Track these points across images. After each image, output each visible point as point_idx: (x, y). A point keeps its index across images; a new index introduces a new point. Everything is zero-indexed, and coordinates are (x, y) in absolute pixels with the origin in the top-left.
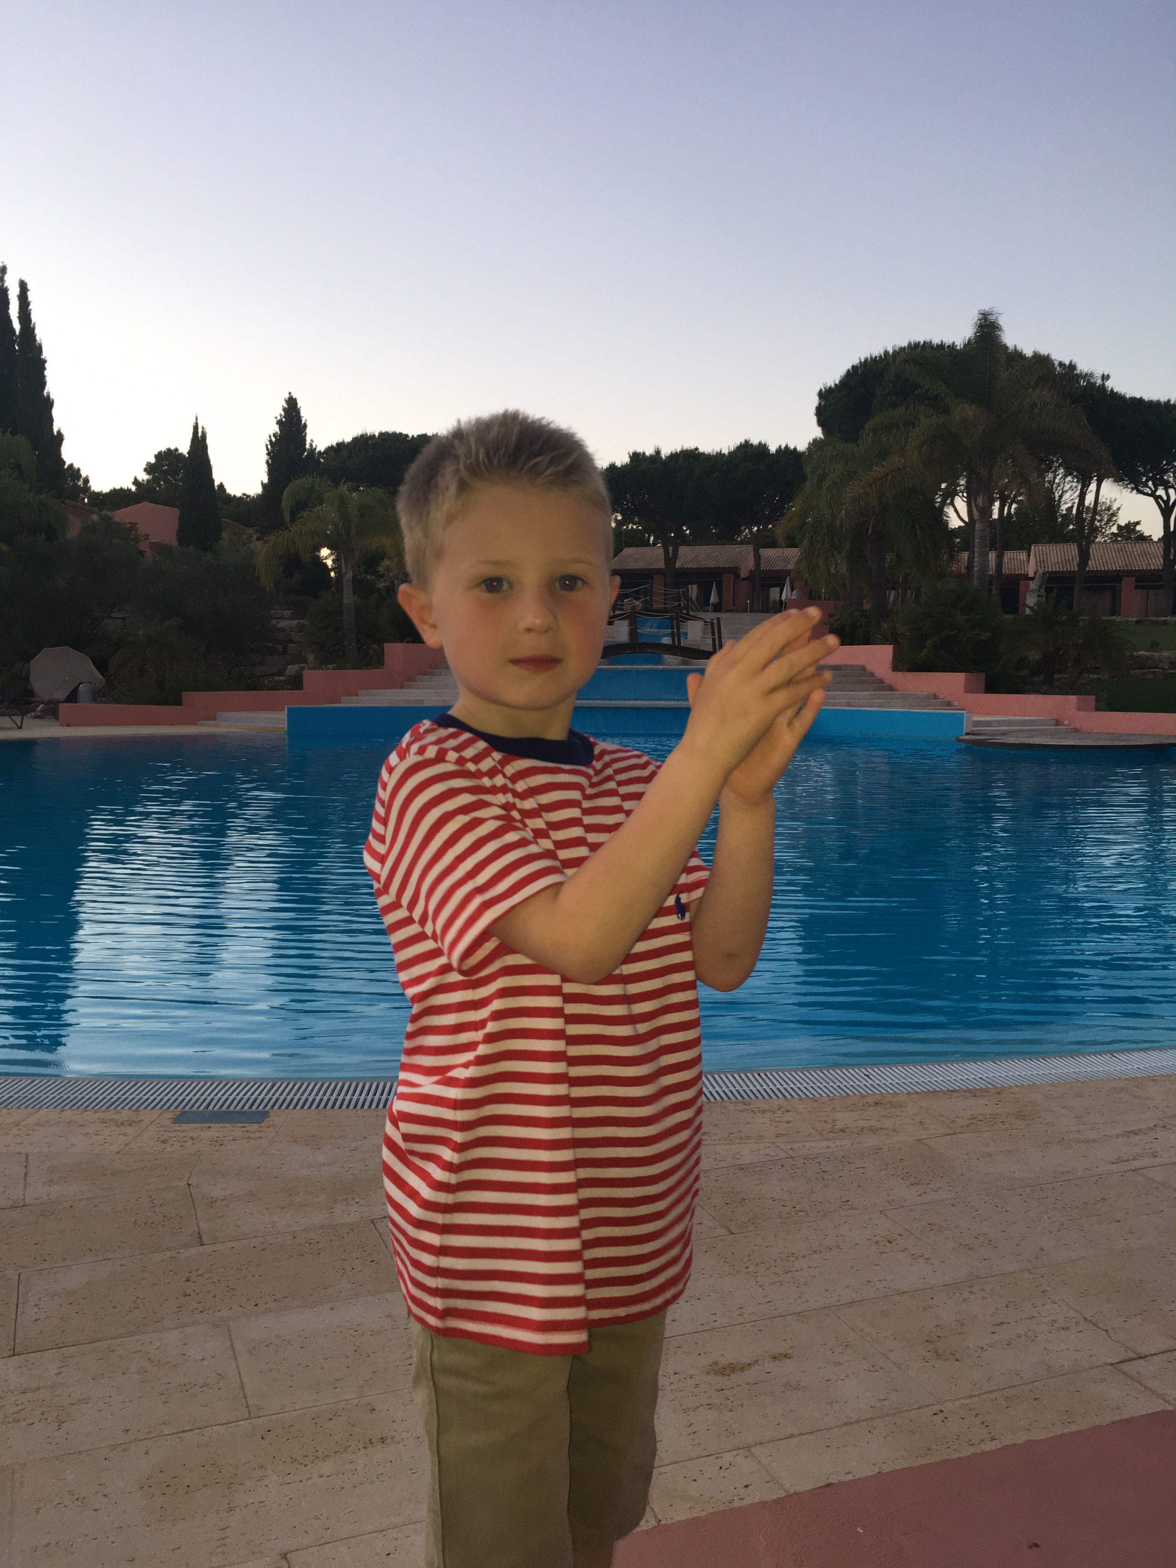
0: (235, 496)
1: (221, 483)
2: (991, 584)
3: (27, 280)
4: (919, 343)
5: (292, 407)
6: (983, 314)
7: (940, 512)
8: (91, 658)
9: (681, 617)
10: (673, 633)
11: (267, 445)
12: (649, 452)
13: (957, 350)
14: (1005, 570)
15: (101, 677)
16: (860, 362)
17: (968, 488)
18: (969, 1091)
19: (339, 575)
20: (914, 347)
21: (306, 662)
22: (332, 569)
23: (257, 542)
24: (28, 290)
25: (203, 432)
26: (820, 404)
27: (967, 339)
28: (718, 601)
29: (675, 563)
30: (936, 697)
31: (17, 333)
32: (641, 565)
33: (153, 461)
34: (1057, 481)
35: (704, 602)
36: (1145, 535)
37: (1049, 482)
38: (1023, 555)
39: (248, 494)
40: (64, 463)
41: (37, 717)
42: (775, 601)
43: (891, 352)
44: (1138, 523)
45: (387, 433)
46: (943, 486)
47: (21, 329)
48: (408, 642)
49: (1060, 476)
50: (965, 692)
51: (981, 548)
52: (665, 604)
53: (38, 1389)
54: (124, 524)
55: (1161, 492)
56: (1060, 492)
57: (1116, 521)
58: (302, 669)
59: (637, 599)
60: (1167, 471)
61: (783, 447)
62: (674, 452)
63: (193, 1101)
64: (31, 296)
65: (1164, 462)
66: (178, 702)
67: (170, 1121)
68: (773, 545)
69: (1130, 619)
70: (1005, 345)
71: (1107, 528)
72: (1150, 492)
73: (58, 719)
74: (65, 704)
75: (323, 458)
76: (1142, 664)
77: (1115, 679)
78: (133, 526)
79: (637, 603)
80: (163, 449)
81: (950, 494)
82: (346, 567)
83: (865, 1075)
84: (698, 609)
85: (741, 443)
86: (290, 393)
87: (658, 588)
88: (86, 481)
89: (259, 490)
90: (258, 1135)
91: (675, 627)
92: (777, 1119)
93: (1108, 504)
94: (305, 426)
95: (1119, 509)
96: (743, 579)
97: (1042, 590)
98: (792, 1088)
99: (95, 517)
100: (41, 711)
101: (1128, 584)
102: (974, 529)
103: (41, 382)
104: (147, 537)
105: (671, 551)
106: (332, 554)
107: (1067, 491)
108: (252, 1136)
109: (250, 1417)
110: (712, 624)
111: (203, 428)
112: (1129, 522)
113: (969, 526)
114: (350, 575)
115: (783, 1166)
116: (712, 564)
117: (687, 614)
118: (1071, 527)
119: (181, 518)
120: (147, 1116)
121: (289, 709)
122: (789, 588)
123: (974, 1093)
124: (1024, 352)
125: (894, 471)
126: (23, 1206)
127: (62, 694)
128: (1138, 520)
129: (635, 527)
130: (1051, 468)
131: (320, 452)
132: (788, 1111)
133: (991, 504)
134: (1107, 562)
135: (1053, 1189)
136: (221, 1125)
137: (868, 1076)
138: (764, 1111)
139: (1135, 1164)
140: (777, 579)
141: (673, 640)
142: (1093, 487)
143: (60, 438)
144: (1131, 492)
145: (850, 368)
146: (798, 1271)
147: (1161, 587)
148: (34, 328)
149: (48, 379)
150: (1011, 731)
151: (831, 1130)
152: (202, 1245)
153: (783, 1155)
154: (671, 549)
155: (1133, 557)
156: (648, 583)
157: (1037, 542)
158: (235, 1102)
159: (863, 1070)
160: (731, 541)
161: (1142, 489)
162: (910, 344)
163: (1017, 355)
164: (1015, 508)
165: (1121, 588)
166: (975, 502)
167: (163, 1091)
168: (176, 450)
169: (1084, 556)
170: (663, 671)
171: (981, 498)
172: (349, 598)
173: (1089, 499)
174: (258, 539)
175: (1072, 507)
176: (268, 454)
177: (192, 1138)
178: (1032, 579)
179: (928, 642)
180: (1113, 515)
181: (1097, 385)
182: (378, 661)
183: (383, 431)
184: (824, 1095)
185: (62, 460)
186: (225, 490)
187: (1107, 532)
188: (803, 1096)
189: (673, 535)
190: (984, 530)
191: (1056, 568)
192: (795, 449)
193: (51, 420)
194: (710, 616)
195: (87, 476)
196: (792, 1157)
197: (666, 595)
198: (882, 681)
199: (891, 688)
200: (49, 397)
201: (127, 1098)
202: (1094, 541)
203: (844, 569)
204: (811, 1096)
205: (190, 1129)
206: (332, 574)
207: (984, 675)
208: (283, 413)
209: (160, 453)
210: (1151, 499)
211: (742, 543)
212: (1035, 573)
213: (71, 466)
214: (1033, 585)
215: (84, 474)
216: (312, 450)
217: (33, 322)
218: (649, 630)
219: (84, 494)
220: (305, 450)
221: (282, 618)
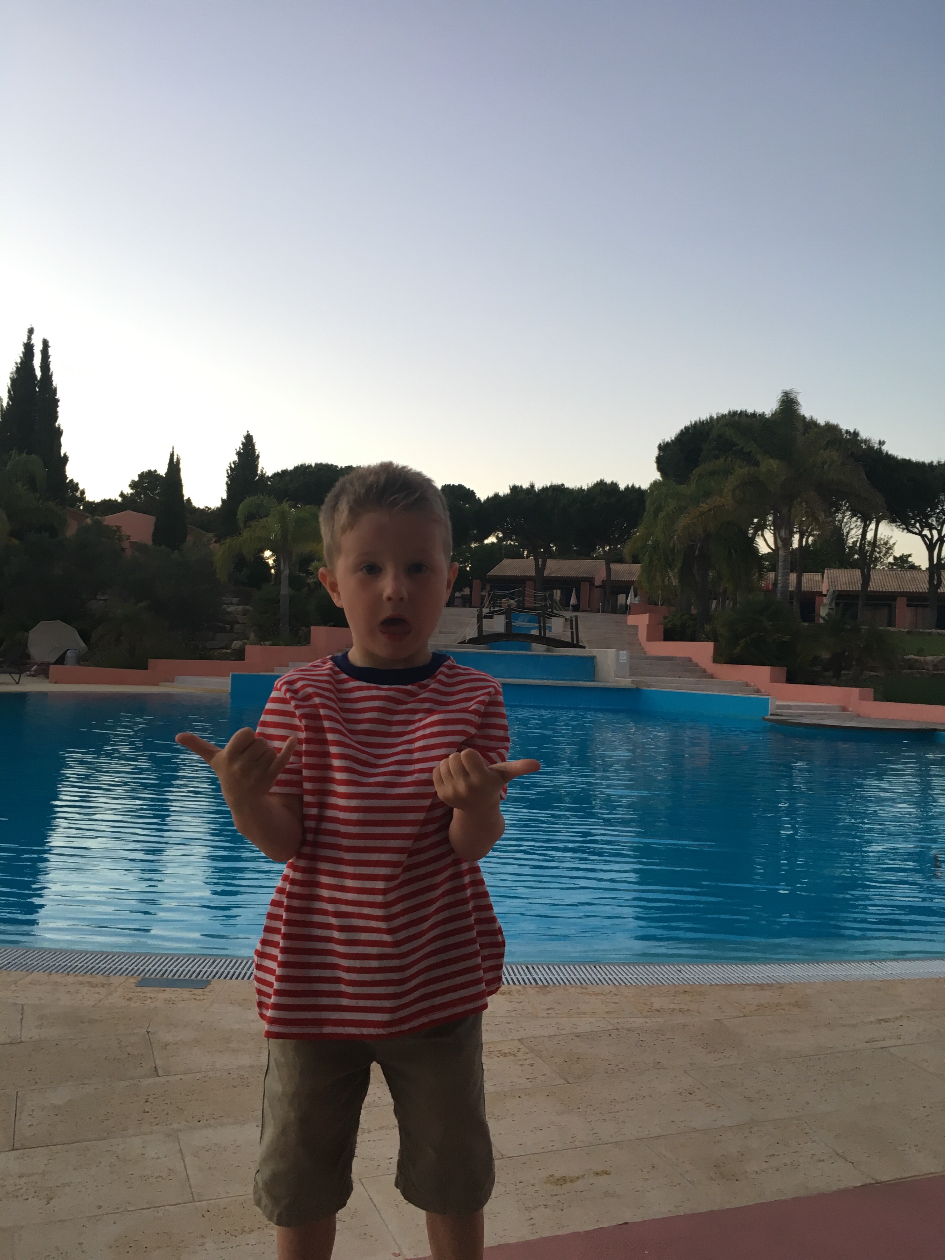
0: (199, 508)
1: (189, 498)
2: (791, 598)
3: (49, 339)
4: (737, 411)
5: (249, 442)
6: (784, 393)
7: (753, 540)
8: (77, 630)
9: (547, 614)
10: (540, 626)
11: (227, 470)
12: (526, 485)
13: (766, 418)
14: (804, 588)
15: (84, 645)
16: (691, 425)
17: (774, 523)
18: (758, 985)
19: (278, 572)
20: (733, 414)
21: (248, 640)
22: (273, 567)
23: (216, 545)
24: (49, 347)
25: (177, 458)
26: (659, 455)
27: (774, 410)
28: (577, 603)
29: (544, 572)
30: (747, 685)
31: (39, 379)
32: (516, 573)
33: (137, 479)
34: (845, 520)
35: (565, 603)
36: (916, 565)
37: (839, 521)
38: (817, 577)
39: (209, 507)
40: (67, 478)
41: (32, 675)
42: (621, 605)
43: (715, 417)
44: (910, 555)
45: (321, 464)
46: (756, 520)
47: (42, 376)
48: (329, 626)
49: (847, 517)
50: (771, 682)
51: (784, 569)
52: (535, 603)
53: (32, 1175)
54: (112, 527)
55: (926, 532)
56: (848, 529)
57: (892, 553)
58: (245, 644)
59: (513, 599)
60: (931, 516)
61: (630, 486)
62: (545, 486)
63: (151, 971)
64: (51, 351)
65: (929, 509)
66: (145, 667)
67: (133, 985)
68: (621, 561)
69: (902, 630)
70: (803, 416)
71: (885, 559)
72: (918, 532)
73: (48, 678)
74: (53, 666)
75: (270, 481)
76: (911, 665)
77: (890, 677)
78: (118, 528)
79: (512, 602)
80: (145, 470)
81: (760, 527)
82: (284, 565)
84: (560, 609)
85: (597, 482)
86: (248, 432)
87: (530, 591)
88: (83, 493)
89: (218, 504)
90: (202, 997)
91: (542, 622)
92: (607, 1000)
93: (886, 539)
94: (258, 456)
95: (894, 544)
96: (597, 587)
97: (833, 604)
98: (620, 978)
99: (89, 521)
100: (35, 671)
101: (901, 602)
102: (778, 555)
103: (54, 416)
104: (129, 537)
105: (540, 563)
106: (272, 555)
107: (852, 529)
108: (197, 997)
109: (194, 1201)
110: (571, 620)
111: (178, 455)
112: (903, 554)
113: (776, 551)
114: (287, 572)
115: (610, 1035)
116: (573, 574)
117: (552, 612)
118: (856, 556)
119: (156, 525)
120: (116, 980)
121: (233, 676)
122: (633, 593)
123: (761, 987)
124: (818, 422)
125: (715, 507)
126: (20, 1043)
127: (54, 659)
128: (910, 553)
129: (512, 543)
130: (841, 510)
131: (268, 476)
132: (616, 995)
133: (792, 534)
134: (884, 585)
135: (819, 1059)
136: (173, 989)
137: (680, 971)
138: (597, 994)
139: (884, 1044)
140: (624, 587)
141: (540, 632)
142: (873, 526)
143: (65, 459)
144: (903, 531)
145: (683, 428)
146: (618, 1112)
147: (926, 606)
148: (52, 375)
149: (59, 414)
150: (806, 714)
151: (649, 1010)
152: (158, 1076)
153: (610, 1027)
154: (540, 561)
155: (905, 581)
156: (522, 587)
157: (830, 567)
158: (185, 973)
159: (677, 967)
160: (588, 556)
161: (911, 529)
162: (730, 412)
163: (813, 424)
164: (812, 541)
165: (896, 605)
166: (779, 535)
167: (128, 963)
168: (155, 471)
169: (866, 579)
170: (532, 656)
171: (784, 531)
172: (285, 590)
173: (870, 536)
174: (215, 542)
175: (857, 541)
176: (228, 477)
177: (151, 998)
178: (825, 595)
179: (741, 641)
180: (890, 548)
181: (876, 448)
182: (305, 640)
183: (319, 463)
184: (645, 984)
185: (66, 475)
186: (191, 503)
187: (885, 562)
188: (629, 984)
189: (542, 550)
190: (786, 556)
191: (844, 588)
192: (639, 488)
193: (59, 446)
194: (569, 614)
195: (83, 489)
196: (617, 1029)
197: (535, 596)
198: (704, 671)
199: (712, 677)
200: (59, 428)
201: (100, 967)
202: (874, 568)
203: (675, 582)
204: (634, 984)
205: (149, 991)
206: (273, 571)
207: (785, 669)
208: (241, 446)
209: (142, 473)
210: (919, 537)
211: (597, 558)
212: (828, 591)
213: (72, 481)
214: (826, 600)
215: (81, 487)
216: (263, 475)
217: (51, 371)
218: (521, 623)
219: (80, 502)
220: (257, 475)
221: (231, 604)
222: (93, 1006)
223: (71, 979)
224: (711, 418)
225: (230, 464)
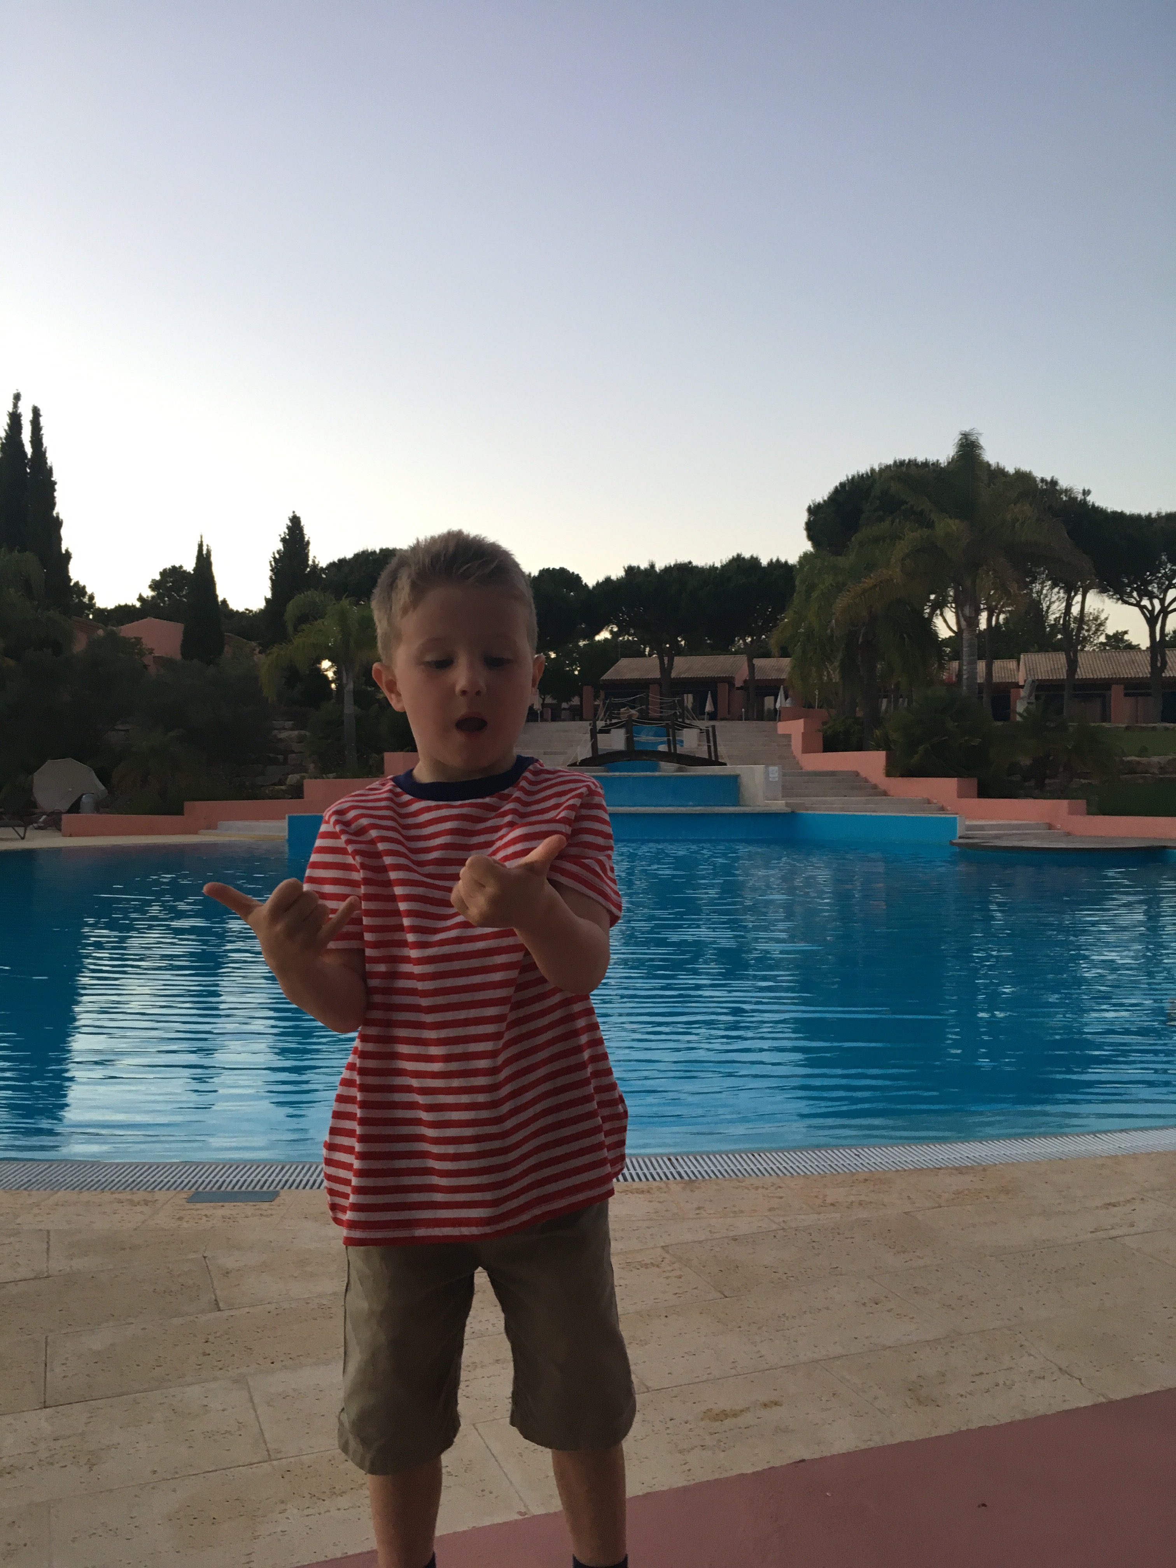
0: (237, 611)
1: (225, 599)
2: (980, 692)
3: (39, 407)
4: (904, 461)
5: (295, 525)
6: (962, 434)
7: (930, 620)
8: (94, 770)
9: (677, 725)
10: (669, 740)
11: (270, 562)
12: (644, 565)
13: (941, 468)
14: (996, 679)
15: (103, 788)
16: (848, 480)
17: (955, 600)
18: (956, 1169)
19: (340, 687)
20: (900, 465)
21: (306, 772)
22: (333, 681)
23: (260, 655)
24: (41, 416)
25: (208, 550)
26: (809, 519)
27: (951, 457)
28: (713, 710)
29: (671, 673)
30: (929, 802)
31: (29, 456)
32: (636, 675)
33: (158, 578)
34: (1044, 592)
35: (699, 710)
36: (1133, 644)
37: (1037, 593)
38: (1012, 664)
39: (250, 609)
40: (70, 580)
41: (40, 828)
42: (769, 710)
43: (877, 469)
44: (1126, 632)
45: (387, 550)
46: (932, 597)
47: (34, 453)
48: (407, 751)
49: (1047, 588)
50: (958, 797)
51: (970, 657)
52: (661, 712)
53: (69, 1437)
54: (130, 639)
55: (1145, 602)
56: (1048, 603)
57: (1103, 630)
58: (303, 778)
59: (633, 708)
60: (1151, 582)
61: (774, 560)
62: (668, 566)
63: (205, 1183)
64: (43, 421)
65: (1148, 574)
66: (179, 811)
67: (184, 1200)
68: (767, 655)
69: (1120, 725)
70: (987, 462)
71: (1095, 638)
72: (1135, 602)
73: (60, 830)
74: (68, 815)
75: (325, 574)
76: (1132, 769)
77: (1106, 784)
78: (138, 640)
79: (633, 712)
80: (168, 566)
81: (939, 606)
82: (347, 678)
83: (856, 1155)
84: (693, 717)
85: (733, 557)
86: (294, 512)
87: (654, 697)
88: (92, 598)
89: (262, 605)
90: (269, 1212)
91: (671, 735)
92: (770, 1195)
93: (1096, 614)
94: (308, 543)
95: (1106, 619)
96: (738, 689)
97: (1033, 697)
98: (785, 1167)
99: (101, 632)
100: (43, 822)
101: (1117, 691)
102: (962, 639)
103: (51, 503)
104: (151, 651)
105: (666, 661)
106: (332, 666)
107: (1054, 602)
108: (264, 1213)
109: (270, 1459)
110: (708, 732)
111: (208, 546)
112: (1117, 631)
113: (958, 634)
114: (351, 686)
115: (775, 1236)
116: (707, 674)
117: (683, 722)
118: (1059, 636)
119: (186, 633)
120: (162, 1196)
121: (289, 818)
122: (783, 694)
123: (960, 1170)
124: (1006, 470)
125: (882, 582)
126: (47, 1277)
127: (66, 807)
128: (1126, 630)
129: (630, 638)
130: (1038, 580)
131: (322, 568)
132: (780, 1187)
133: (978, 612)
134: (1095, 671)
135: (1034, 1255)
136: (233, 1204)
137: (858, 1156)
138: (757, 1188)
139: (1113, 1233)
140: (771, 688)
141: (670, 748)
142: (1078, 598)
143: (68, 556)
144: (1117, 602)
145: (838, 484)
146: (788, 1329)
147: (1149, 695)
148: (45, 453)
149: (57, 500)
150: (1004, 835)
151: (822, 1204)
152: (220, 1310)
153: (774, 1227)
154: (666, 659)
155: (1121, 665)
156: (644, 692)
157: (1026, 651)
158: (247, 1184)
159: (854, 1150)
160: (725, 651)
161: (1127, 599)
162: (895, 462)
163: (1000, 472)
164: (1004, 619)
165: (1111, 695)
166: (962, 613)
167: (176, 1174)
168: (181, 567)
169: (1072, 664)
170: (660, 777)
171: (968, 609)
172: (349, 708)
173: (1075, 610)
174: (260, 652)
175: (1060, 617)
176: (272, 570)
177: (206, 1216)
178: (1022, 687)
179: (920, 748)
180: (1101, 624)
181: (1079, 499)
182: (378, 770)
183: (384, 548)
184: (815, 1173)
185: (69, 576)
186: (228, 605)
187: (1096, 642)
188: (795, 1174)
189: (668, 646)
190: (971, 640)
191: (1046, 676)
192: (786, 562)
193: (59, 539)
194: (705, 724)
195: (92, 594)
196: (783, 1229)
197: (661, 704)
198: (875, 787)
199: (885, 794)
200: (58, 517)
201: (141, 1180)
202: (1082, 650)
203: (836, 677)
204: (802, 1174)
205: (205, 1208)
206: (333, 686)
207: (976, 779)
208: (287, 531)
209: (165, 570)
210: (1136, 609)
211: (736, 653)
212: (1025, 681)
213: (77, 583)
214: (1023, 693)
215: (89, 591)
216: (315, 566)
217: (44, 446)
218: (646, 738)
219: (90, 611)
220: (308, 566)
221: (284, 728)
222: (135, 1229)
223: (107, 1196)
224: (873, 470)
225: (274, 554)
